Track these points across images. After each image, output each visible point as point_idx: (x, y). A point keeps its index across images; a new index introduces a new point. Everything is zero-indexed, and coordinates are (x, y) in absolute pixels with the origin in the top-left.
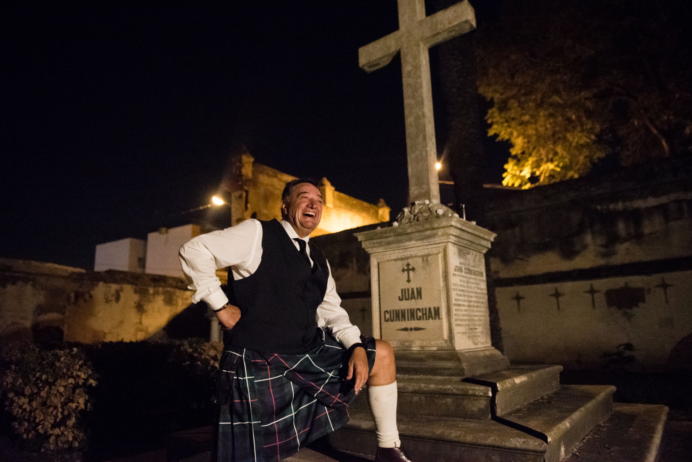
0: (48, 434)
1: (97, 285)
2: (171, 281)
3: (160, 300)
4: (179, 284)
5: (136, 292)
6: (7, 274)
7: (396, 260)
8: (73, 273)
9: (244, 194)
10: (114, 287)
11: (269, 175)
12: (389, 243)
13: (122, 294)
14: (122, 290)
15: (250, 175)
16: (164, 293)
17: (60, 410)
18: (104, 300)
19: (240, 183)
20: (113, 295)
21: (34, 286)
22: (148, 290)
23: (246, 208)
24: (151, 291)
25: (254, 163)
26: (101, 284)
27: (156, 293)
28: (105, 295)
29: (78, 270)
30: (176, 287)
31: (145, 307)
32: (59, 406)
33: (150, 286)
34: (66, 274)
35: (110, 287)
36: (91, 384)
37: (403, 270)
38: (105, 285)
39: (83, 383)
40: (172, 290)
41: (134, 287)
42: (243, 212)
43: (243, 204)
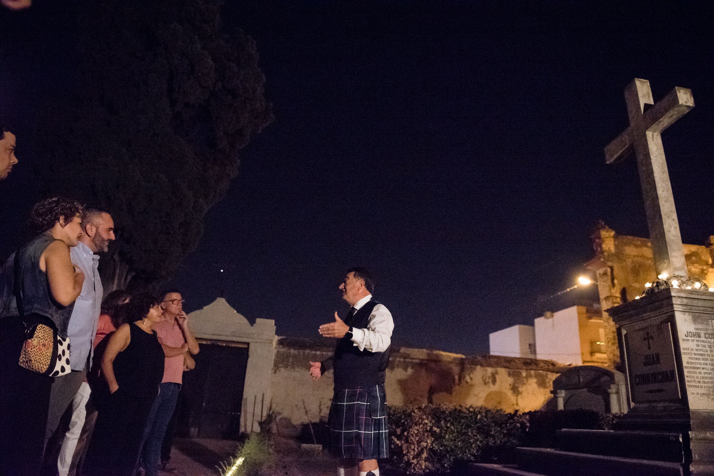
0: (410, 462)
1: (475, 369)
2: (542, 364)
3: (533, 383)
4: (551, 367)
5: (509, 375)
6: (408, 360)
7: (639, 330)
8: (455, 359)
9: (609, 270)
10: (490, 370)
11: (636, 246)
12: (631, 316)
13: (497, 377)
14: (497, 373)
15: (613, 249)
16: (536, 376)
17: (416, 446)
18: (483, 382)
19: (602, 260)
20: (489, 377)
21: (427, 370)
22: (521, 374)
23: (613, 285)
24: (524, 374)
25: (615, 237)
26: (478, 367)
27: (528, 376)
28: (483, 377)
29: (459, 356)
30: (548, 370)
31: (520, 389)
32: (416, 443)
33: (522, 369)
34: (450, 360)
35: (486, 370)
36: (435, 431)
37: (645, 339)
38: (482, 368)
39: (430, 430)
40: (544, 373)
41: (508, 370)
42: (610, 290)
43: (610, 281)
